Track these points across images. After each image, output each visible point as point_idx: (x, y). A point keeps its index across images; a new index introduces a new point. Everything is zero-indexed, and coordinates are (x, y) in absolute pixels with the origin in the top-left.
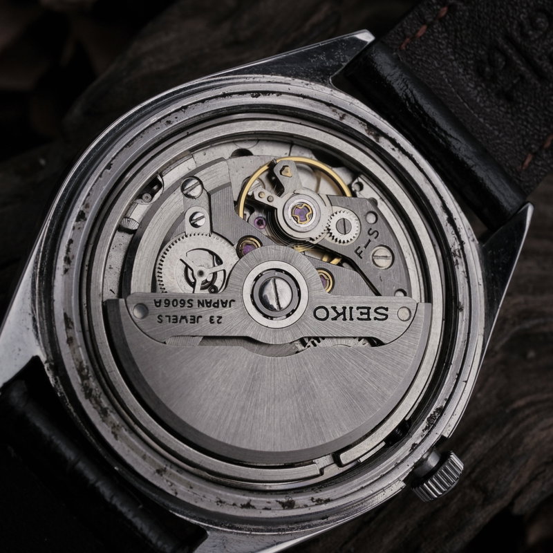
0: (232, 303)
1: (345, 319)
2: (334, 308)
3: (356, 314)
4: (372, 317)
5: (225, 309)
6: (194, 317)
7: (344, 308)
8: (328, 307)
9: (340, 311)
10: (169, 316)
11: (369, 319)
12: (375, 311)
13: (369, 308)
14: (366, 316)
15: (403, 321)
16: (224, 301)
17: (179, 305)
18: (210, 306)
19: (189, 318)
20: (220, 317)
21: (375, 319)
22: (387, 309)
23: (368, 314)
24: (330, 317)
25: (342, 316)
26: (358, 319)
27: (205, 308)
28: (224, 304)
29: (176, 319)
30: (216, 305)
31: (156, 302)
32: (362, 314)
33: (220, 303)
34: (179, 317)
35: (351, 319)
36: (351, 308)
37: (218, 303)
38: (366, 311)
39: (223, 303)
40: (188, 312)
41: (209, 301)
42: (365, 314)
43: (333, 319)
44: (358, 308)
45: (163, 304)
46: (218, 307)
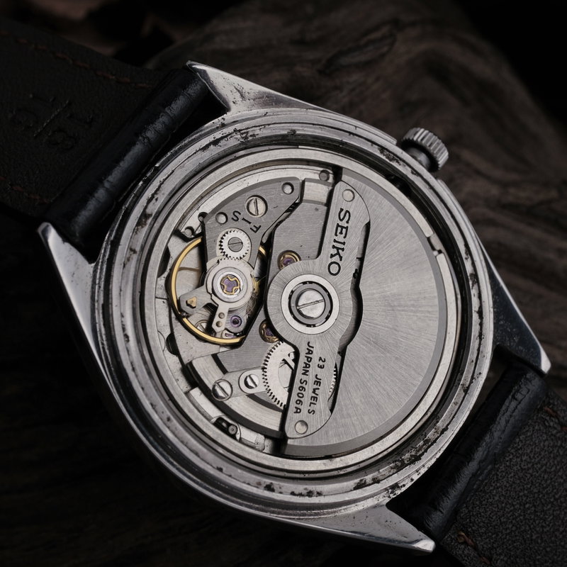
0: (310, 345)
1: (343, 249)
2: (332, 256)
3: (340, 238)
4: (346, 225)
5: (314, 352)
6: (315, 381)
7: (334, 247)
8: (330, 260)
9: (335, 251)
10: (311, 403)
11: (347, 228)
12: (341, 220)
13: (338, 225)
14: (344, 230)
15: (354, 198)
16: (307, 351)
17: (302, 392)
18: (309, 365)
19: (315, 386)
20: (320, 359)
21: (347, 222)
22: (342, 210)
23: (342, 227)
24: (338, 261)
25: (340, 251)
26: (345, 237)
27: (310, 369)
28: (310, 352)
29: (314, 397)
30: (309, 359)
31: (297, 412)
32: (341, 233)
33: (308, 355)
34: (314, 395)
35: (344, 243)
36: (335, 241)
37: (308, 358)
38: (339, 229)
39: (308, 353)
40: (310, 385)
41: (304, 365)
42: (342, 230)
43: (341, 260)
44: (336, 235)
45: (298, 406)
46: (311, 358)
